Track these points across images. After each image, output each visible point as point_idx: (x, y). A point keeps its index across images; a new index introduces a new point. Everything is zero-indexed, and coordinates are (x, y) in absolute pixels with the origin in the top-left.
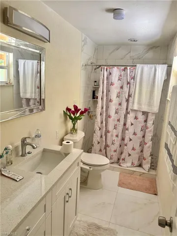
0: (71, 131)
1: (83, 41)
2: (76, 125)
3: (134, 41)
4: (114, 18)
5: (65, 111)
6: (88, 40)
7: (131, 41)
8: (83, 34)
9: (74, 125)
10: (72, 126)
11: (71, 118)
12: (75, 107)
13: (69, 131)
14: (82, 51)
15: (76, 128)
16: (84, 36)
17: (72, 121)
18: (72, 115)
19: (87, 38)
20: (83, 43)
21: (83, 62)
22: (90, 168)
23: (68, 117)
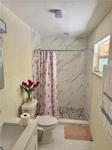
0: (27, 100)
1: (32, 34)
2: (31, 96)
3: (67, 34)
4: (55, 17)
5: (21, 85)
6: (36, 33)
7: (65, 34)
8: (32, 29)
9: (29, 95)
10: (28, 96)
11: (26, 90)
12: (30, 81)
13: (25, 100)
14: (32, 40)
15: (30, 97)
16: (33, 30)
17: (28, 93)
18: (27, 88)
19: (35, 31)
20: (32, 35)
21: (33, 48)
22: (44, 129)
23: (24, 90)
